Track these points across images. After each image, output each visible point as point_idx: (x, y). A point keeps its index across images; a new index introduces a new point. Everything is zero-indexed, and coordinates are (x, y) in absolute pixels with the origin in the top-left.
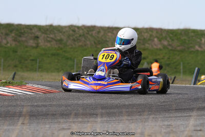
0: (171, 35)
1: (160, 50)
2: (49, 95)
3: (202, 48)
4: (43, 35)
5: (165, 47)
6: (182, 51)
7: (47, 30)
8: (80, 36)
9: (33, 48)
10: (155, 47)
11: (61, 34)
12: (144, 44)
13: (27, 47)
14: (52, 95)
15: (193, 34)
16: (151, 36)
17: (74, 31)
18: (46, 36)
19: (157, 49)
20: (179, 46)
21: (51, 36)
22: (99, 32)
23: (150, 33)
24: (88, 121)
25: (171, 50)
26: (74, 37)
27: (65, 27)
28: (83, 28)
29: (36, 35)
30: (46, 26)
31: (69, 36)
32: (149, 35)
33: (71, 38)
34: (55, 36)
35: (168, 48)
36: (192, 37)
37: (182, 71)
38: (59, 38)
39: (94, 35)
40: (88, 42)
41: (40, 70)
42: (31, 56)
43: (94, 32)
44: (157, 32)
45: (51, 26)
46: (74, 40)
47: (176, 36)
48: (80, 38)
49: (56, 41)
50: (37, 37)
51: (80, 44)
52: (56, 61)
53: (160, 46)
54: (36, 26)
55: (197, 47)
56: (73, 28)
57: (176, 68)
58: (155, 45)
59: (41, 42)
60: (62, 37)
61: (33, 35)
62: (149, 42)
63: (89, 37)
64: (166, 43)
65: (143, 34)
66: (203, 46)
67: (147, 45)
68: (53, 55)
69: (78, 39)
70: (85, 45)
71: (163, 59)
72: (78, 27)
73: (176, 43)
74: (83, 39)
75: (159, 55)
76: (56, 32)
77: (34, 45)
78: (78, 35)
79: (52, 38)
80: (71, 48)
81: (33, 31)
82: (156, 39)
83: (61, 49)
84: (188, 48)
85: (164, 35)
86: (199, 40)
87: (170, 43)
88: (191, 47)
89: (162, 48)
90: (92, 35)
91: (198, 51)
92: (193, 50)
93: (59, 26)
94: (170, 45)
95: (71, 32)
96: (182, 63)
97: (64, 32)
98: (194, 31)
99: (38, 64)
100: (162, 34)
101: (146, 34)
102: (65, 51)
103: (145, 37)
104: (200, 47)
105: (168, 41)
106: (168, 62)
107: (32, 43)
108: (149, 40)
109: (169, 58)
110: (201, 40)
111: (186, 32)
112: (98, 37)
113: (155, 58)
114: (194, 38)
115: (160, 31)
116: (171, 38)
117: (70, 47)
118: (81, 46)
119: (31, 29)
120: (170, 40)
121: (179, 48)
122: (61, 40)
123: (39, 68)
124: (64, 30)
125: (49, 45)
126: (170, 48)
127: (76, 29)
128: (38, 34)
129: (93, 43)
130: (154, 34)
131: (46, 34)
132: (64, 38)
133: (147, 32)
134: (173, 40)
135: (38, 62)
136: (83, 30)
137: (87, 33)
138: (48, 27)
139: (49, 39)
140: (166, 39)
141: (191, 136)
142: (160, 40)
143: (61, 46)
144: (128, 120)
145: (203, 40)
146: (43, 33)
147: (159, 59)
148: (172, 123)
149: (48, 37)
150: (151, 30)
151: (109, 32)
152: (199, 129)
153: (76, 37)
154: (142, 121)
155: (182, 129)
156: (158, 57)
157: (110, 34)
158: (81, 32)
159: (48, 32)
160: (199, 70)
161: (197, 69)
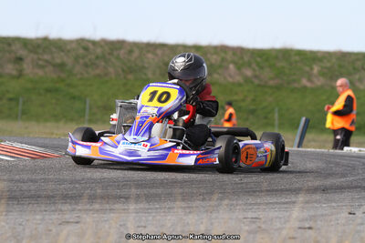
0: (259, 60)
1: (240, 85)
2: (40, 162)
3: (312, 82)
4: (32, 55)
5: (247, 80)
6: (278, 88)
7: (39, 46)
8: (97, 57)
9: (13, 77)
10: (231, 80)
11: (62, 54)
12: (210, 75)
13: (2, 76)
14: (48, 162)
15: (297, 58)
16: (223, 60)
17: (86, 49)
18: (35, 57)
19: (233, 84)
20: (272, 79)
21: (46, 57)
22: (131, 52)
23: (223, 55)
25: (259, 85)
26: (87, 60)
27: (71, 42)
28: (103, 43)
29: (18, 55)
30: (37, 39)
31: (77, 58)
32: (219, 59)
34: (53, 58)
35: (252, 83)
36: (296, 62)
37: (277, 122)
38: (58, 61)
39: (121, 56)
40: (111, 70)
41: (24, 117)
42: (8, 92)
43: (122, 52)
44: (234, 54)
45: (46, 39)
46: (86, 65)
47: (267, 60)
48: (97, 62)
49: (54, 66)
50: (20, 59)
51: (97, 72)
52: (54, 101)
53: (239, 79)
54: (17, 39)
55: (304, 82)
56: (84, 45)
57: (266, 118)
58: (231, 76)
59: (27, 67)
60: (65, 59)
61: (13, 55)
62: (220, 71)
63: (113, 60)
64: (249, 73)
65: (209, 56)
66: (315, 80)
67: (216, 76)
68: (48, 90)
69: (92, 64)
70: (106, 75)
71: (243, 100)
72: (94, 43)
73: (267, 74)
74: (103, 63)
75: (236, 94)
76: (54, 50)
77: (15, 73)
78: (93, 57)
79: (47, 61)
80: (81, 79)
81: (13, 48)
82: (231, 66)
83: (63, 80)
84: (289, 83)
85: (246, 59)
86: (307, 69)
87: (257, 73)
88: (294, 81)
89: (242, 81)
90: (118, 58)
91: (305, 87)
92: (296, 85)
93: (60, 40)
94: (256, 77)
95: (81, 51)
96: (276, 109)
97: (69, 51)
98: (300, 53)
99: (20, 107)
100: (242, 58)
101: (215, 57)
102: (69, 85)
103: (213, 61)
104: (310, 80)
105: (254, 70)
106: (252, 107)
107: (10, 69)
108: (220, 66)
109: (254, 100)
110: (312, 69)
111: (286, 54)
112: (129, 60)
113: (228, 99)
114: (299, 64)
115: (240, 52)
116: (258, 64)
117: (79, 76)
118: (99, 76)
119: (9, 45)
120: (257, 68)
121: (272, 83)
122: (62, 66)
123: (24, 113)
124: (68, 47)
125: (40, 73)
126: (256, 82)
127: (91, 46)
128: (22, 53)
129: (119, 70)
130: (229, 56)
131: (36, 53)
132: (69, 61)
133: (216, 53)
134: (262, 68)
135: (21, 103)
136: (102, 46)
137: (109, 54)
138: (40, 42)
139: (41, 63)
140: (249, 65)
141: (294, 238)
142: (239, 68)
143: (63, 75)
144: (181, 207)
145: (316, 69)
146: (31, 51)
147: (236, 101)
148: (261, 214)
149: (39, 59)
150: (223, 49)
151: (149, 52)
152: (307, 226)
153: (90, 60)
154: (207, 211)
155: (279, 225)
156: (235, 97)
157: (150, 55)
158: (99, 51)
159: (40, 51)
160: (307, 121)
161: (304, 119)
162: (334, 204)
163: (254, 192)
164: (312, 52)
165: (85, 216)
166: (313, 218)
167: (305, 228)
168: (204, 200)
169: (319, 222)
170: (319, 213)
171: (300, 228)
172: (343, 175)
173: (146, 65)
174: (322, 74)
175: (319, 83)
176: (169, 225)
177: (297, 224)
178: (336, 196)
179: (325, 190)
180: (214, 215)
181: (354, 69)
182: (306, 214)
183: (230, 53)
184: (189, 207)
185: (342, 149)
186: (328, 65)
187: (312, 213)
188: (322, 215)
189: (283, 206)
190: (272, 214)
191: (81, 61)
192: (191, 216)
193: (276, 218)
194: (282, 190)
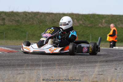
0: (84, 18)
1: (78, 26)
2: (11, 54)
3: (103, 25)
5: (81, 25)
6: (91, 27)
7: (10, 14)
8: (30, 18)
11: (18, 17)
14: (13, 54)
15: (97, 17)
17: (26, 15)
18: (9, 18)
19: (76, 26)
20: (89, 24)
21: (13, 18)
22: (41, 16)
23: (72, 16)
24: (35, 69)
25: (85, 27)
26: (26, 19)
27: (21, 13)
28: (32, 13)
29: (3, 18)
30: (10, 12)
31: (23, 18)
33: (25, 19)
34: (15, 18)
35: (82, 26)
36: (97, 19)
37: (91, 39)
38: (17, 19)
40: (35, 22)
43: (38, 16)
45: (12, 12)
46: (26, 21)
47: (87, 18)
48: (30, 19)
49: (15, 21)
50: (4, 19)
52: (16, 33)
53: (78, 24)
54: (3, 12)
55: (100, 25)
56: (26, 14)
57: (87, 37)
58: (75, 24)
59: (6, 21)
60: (19, 19)
61: (2, 18)
64: (81, 22)
66: (103, 24)
68: (14, 29)
69: (28, 20)
70: (33, 24)
71: (80, 32)
72: (29, 13)
73: (87, 23)
74: (32, 20)
75: (77, 29)
76: (15, 16)
77: (2, 24)
78: (29, 18)
79: (13, 20)
80: (24, 25)
81: (2, 15)
82: (75, 20)
83: (19, 26)
84: (95, 26)
85: (80, 18)
86: (101, 21)
87: (84, 22)
90: (37, 18)
91: (100, 27)
92: (97, 26)
93: (17, 12)
94: (84, 24)
95: (24, 16)
96: (91, 34)
97: (20, 16)
98: (98, 15)
99: (4, 35)
100: (79, 17)
102: (21, 28)
104: (101, 24)
105: (83, 21)
106: (83, 34)
107: (1, 22)
109: (83, 32)
110: (102, 21)
111: (93, 16)
112: (41, 19)
115: (78, 15)
117: (24, 24)
118: (31, 24)
120: (84, 21)
121: (89, 26)
122: (18, 21)
123: (5, 37)
124: (20, 15)
125: (11, 23)
126: (84, 25)
127: (28, 14)
128: (5, 17)
129: (38, 22)
132: (20, 19)
134: (85, 21)
135: (4, 34)
136: (31, 14)
137: (34, 17)
138: (10, 13)
139: (11, 20)
140: (81, 20)
141: (96, 78)
142: (78, 21)
143: (18, 24)
144: (59, 68)
145: (104, 21)
146: (7, 16)
148: (85, 70)
149: (11, 19)
151: (47, 16)
152: (101, 74)
154: (67, 69)
155: (91, 74)
157: (48, 17)
158: (30, 16)
159: (11, 16)
160: (101, 38)
161: (100, 38)
162: (110, 66)
163: (83, 62)
164: (102, 15)
165: (26, 71)
166: (103, 71)
167: (100, 74)
168: (66, 65)
169: (105, 72)
170: (105, 69)
171: (98, 74)
172: (113, 56)
173: (47, 20)
174: (106, 22)
175: (105, 26)
176: (54, 74)
177: (97, 73)
178: (111, 64)
179: (107, 61)
180: (70, 71)
181: (117, 20)
182: (100, 70)
183: (75, 16)
184: (61, 68)
185: (113, 48)
186: (108, 19)
187: (102, 69)
188: (106, 70)
189: (92, 67)
190: (89, 70)
192: (62, 71)
193: (91, 71)
194: (92, 62)
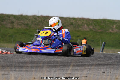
0: (95, 23)
1: (88, 31)
4: (17, 21)
5: (91, 30)
6: (102, 33)
7: (19, 18)
8: (39, 22)
10: (85, 30)
11: (27, 20)
12: (78, 28)
13: (6, 28)
15: (108, 22)
16: (83, 23)
17: (36, 19)
18: (18, 21)
19: (86, 31)
20: (99, 30)
23: (82, 21)
25: (95, 32)
27: (30, 16)
28: (41, 17)
30: (19, 15)
31: (32, 22)
32: (81, 22)
34: (24, 22)
35: (93, 31)
36: (108, 24)
37: (101, 45)
38: (26, 23)
41: (14, 42)
42: (9, 33)
43: (48, 20)
44: (86, 21)
45: (22, 15)
47: (98, 23)
49: (25, 25)
50: (13, 22)
51: (39, 27)
52: (24, 37)
53: (88, 29)
54: (12, 15)
55: (111, 31)
57: (97, 43)
58: (85, 28)
59: (15, 25)
60: (28, 22)
61: (10, 21)
62: (82, 27)
63: (45, 23)
64: (91, 27)
65: (78, 21)
66: (114, 30)
67: (80, 28)
68: (23, 33)
69: (38, 24)
71: (89, 37)
72: (38, 17)
73: (98, 28)
74: (41, 24)
75: (87, 34)
76: (24, 19)
77: (11, 27)
78: (38, 22)
79: (22, 23)
80: (34, 29)
81: (11, 18)
82: (85, 25)
83: (28, 30)
84: (105, 31)
85: (91, 23)
86: (111, 26)
87: (94, 27)
88: (107, 30)
89: (89, 30)
91: (111, 32)
92: (108, 32)
93: (27, 16)
94: (94, 29)
95: (34, 20)
96: (101, 40)
97: (30, 20)
98: (109, 21)
99: (13, 39)
100: (89, 22)
101: (80, 22)
102: (30, 31)
103: (79, 23)
104: (112, 30)
105: (93, 27)
107: (9, 25)
108: (82, 25)
109: (93, 37)
110: (113, 26)
111: (104, 21)
113: (85, 36)
114: (109, 25)
116: (95, 25)
119: (9, 17)
120: (94, 26)
121: (99, 31)
122: (27, 25)
124: (30, 18)
125: (20, 27)
126: (94, 30)
128: (14, 20)
130: (85, 22)
132: (30, 23)
133: (80, 21)
134: (96, 26)
135: (13, 37)
136: (41, 18)
137: (43, 21)
138: (20, 16)
139: (20, 23)
140: (92, 25)
142: (88, 25)
143: (27, 28)
145: (115, 26)
146: (17, 20)
147: (87, 37)
150: (83, 19)
153: (37, 23)
156: (87, 36)
158: (40, 19)
159: (20, 19)
164: (113, 20)
174: (117, 28)
175: (116, 31)
183: (85, 21)
186: (119, 25)
191: (34, 23)
